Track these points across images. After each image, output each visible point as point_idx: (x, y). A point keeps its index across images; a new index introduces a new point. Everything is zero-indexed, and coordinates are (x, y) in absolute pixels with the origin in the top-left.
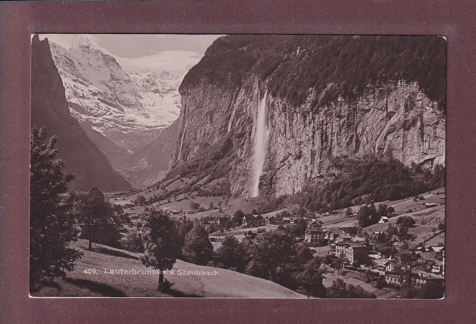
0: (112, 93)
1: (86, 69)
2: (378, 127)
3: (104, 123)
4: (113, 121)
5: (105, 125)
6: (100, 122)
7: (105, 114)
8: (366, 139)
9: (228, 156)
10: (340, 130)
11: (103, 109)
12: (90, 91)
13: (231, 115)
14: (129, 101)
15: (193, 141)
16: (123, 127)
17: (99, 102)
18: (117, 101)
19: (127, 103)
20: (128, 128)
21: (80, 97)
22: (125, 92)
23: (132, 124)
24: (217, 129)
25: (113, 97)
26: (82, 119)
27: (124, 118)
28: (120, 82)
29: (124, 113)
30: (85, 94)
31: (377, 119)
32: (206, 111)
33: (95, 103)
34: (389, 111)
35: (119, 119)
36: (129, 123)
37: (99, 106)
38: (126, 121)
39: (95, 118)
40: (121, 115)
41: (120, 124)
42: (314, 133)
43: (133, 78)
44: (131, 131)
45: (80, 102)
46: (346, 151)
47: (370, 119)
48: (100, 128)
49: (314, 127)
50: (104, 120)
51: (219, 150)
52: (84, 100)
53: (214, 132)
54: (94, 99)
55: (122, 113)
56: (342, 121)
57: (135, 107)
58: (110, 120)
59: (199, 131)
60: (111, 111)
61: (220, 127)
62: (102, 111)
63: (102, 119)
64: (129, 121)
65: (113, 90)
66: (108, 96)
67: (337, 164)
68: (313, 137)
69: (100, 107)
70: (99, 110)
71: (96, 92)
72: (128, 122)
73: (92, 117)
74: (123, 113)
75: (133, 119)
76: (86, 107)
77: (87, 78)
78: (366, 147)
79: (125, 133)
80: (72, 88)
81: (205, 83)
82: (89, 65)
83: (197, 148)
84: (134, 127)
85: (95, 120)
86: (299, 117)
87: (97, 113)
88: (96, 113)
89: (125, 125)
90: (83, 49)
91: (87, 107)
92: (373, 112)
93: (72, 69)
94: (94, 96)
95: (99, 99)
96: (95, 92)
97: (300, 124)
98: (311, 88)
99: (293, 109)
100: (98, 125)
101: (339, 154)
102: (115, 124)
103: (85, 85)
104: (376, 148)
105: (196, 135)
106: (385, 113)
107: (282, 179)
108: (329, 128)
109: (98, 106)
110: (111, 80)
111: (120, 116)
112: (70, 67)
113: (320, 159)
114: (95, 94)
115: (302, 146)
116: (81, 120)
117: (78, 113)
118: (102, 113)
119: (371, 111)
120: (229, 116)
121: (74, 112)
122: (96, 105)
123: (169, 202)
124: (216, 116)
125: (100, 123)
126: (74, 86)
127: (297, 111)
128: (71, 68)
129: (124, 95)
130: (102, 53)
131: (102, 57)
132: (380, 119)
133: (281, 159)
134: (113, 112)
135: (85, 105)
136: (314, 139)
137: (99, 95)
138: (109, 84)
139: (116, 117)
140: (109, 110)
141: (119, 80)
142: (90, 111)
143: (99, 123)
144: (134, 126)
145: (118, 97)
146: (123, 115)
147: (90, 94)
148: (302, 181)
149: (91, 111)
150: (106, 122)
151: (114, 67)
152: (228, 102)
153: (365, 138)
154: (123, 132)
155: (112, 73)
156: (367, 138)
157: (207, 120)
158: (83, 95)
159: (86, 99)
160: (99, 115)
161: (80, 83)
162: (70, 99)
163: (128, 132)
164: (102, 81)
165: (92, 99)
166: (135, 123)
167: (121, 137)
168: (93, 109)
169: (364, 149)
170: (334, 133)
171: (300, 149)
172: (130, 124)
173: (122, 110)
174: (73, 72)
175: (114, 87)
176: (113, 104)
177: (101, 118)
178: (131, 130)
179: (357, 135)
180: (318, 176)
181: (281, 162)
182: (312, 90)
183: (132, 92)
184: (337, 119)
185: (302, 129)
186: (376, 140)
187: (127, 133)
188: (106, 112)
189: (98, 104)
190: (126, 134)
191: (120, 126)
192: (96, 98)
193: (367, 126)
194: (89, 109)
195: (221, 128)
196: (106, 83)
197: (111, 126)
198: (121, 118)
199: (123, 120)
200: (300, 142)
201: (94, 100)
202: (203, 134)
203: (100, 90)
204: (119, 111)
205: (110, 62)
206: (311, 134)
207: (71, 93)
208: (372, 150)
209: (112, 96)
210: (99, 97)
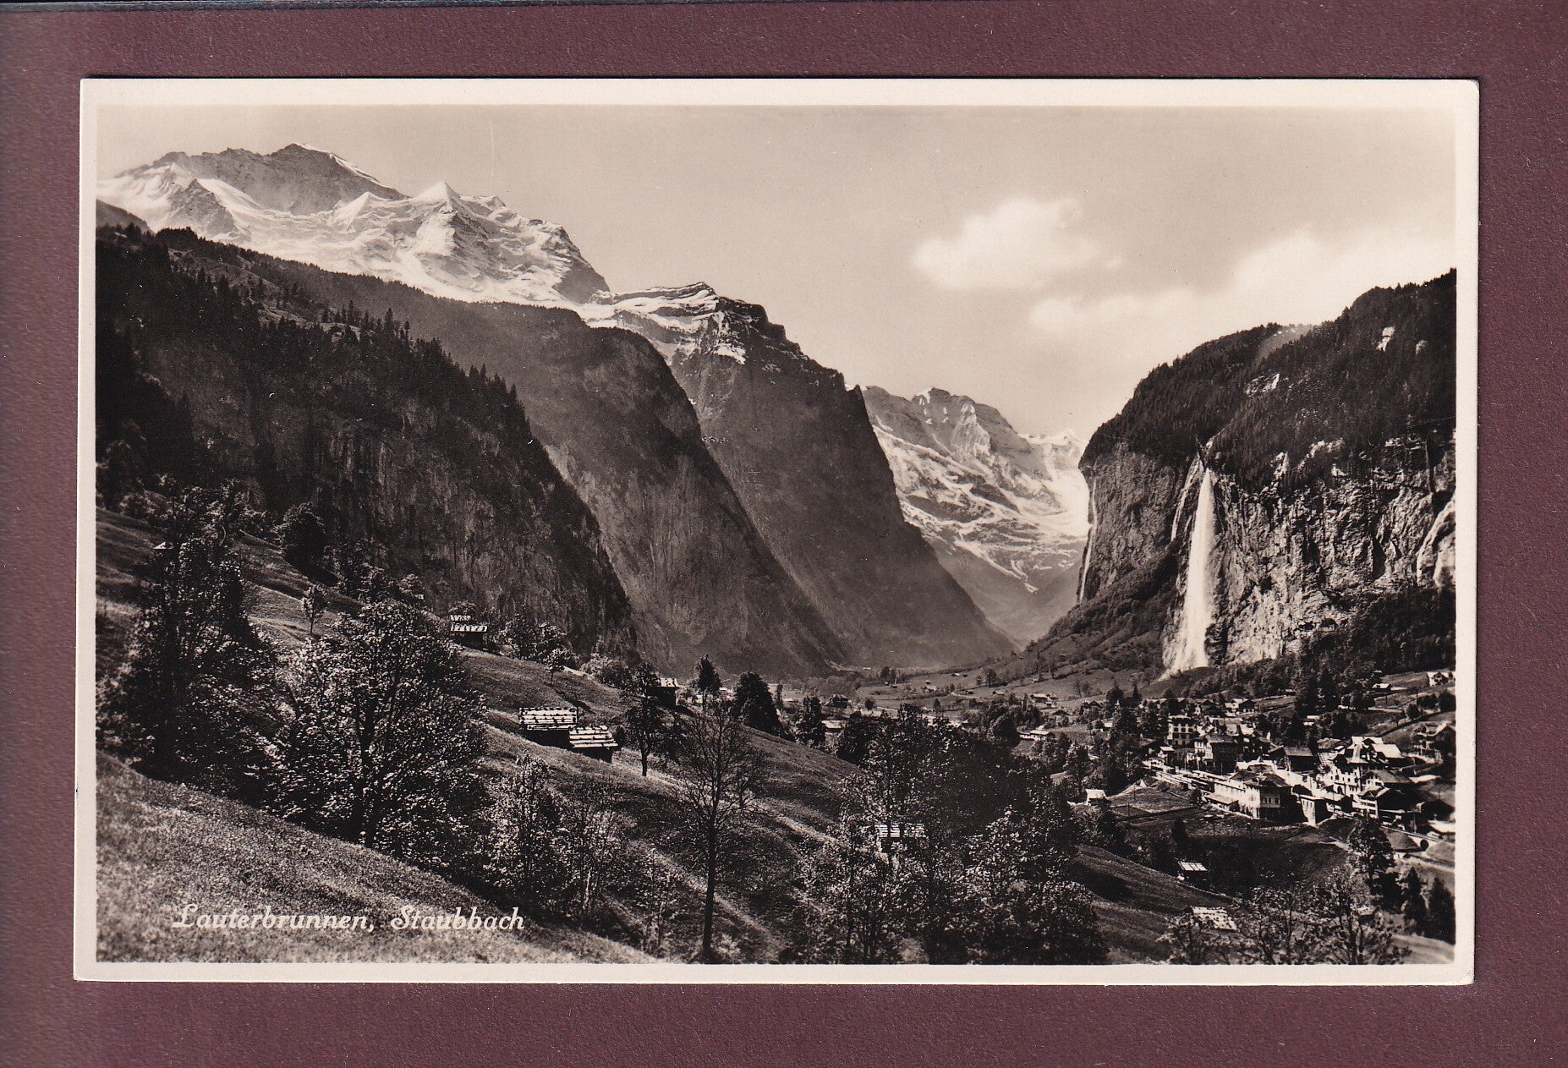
2: (1418, 523)
4: (996, 528)
8: (1394, 550)
9: (1165, 592)
10: (1340, 533)
11: (977, 506)
15: (1106, 562)
24: (1149, 538)
27: (1019, 522)
29: (1018, 511)
31: (1415, 508)
32: (1128, 503)
33: (961, 495)
34: (1438, 490)
35: (1008, 525)
39: (961, 525)
40: (1012, 516)
42: (1289, 540)
46: (1355, 573)
47: (1401, 509)
49: (1287, 529)
50: (979, 526)
53: (1143, 544)
55: (1013, 513)
56: (1343, 513)
59: (1115, 543)
61: (1155, 534)
62: (975, 509)
64: (1027, 526)
67: (1338, 600)
68: (1288, 548)
72: (1024, 530)
73: (955, 522)
74: (1015, 512)
78: (1396, 566)
81: (1123, 453)
83: (1112, 576)
85: (962, 528)
86: (1260, 509)
87: (965, 515)
88: (963, 513)
89: (1020, 536)
92: (1404, 495)
93: (917, 435)
97: (1262, 524)
98: (1282, 454)
99: (1246, 495)
101: (1341, 580)
104: (1419, 566)
105: (1110, 552)
106: (1429, 497)
107: (1244, 633)
108: (1316, 529)
111: (1010, 519)
113: (1304, 591)
114: (960, 479)
115: (1270, 566)
119: (1401, 492)
123: (1041, 680)
124: (1147, 513)
125: (970, 533)
127: (1256, 498)
128: (916, 433)
132: (1420, 507)
133: (1241, 593)
134: (997, 512)
136: (1289, 552)
138: (987, 459)
145: (1005, 482)
146: (1015, 516)
148: (1276, 637)
152: (1169, 484)
153: (1392, 546)
156: (1396, 547)
157: (1129, 521)
160: (969, 518)
169: (1393, 569)
170: (1328, 539)
171: (1267, 572)
173: (1014, 507)
179: (1376, 542)
180: (1301, 626)
181: (1242, 600)
182: (1283, 457)
184: (1333, 511)
185: (1266, 533)
186: (1417, 549)
191: (1010, 537)
193: (1394, 523)
195: (1158, 536)
198: (1012, 522)
199: (1018, 526)
200: (1265, 558)
202: (1123, 547)
206: (1283, 543)
208: (1409, 570)
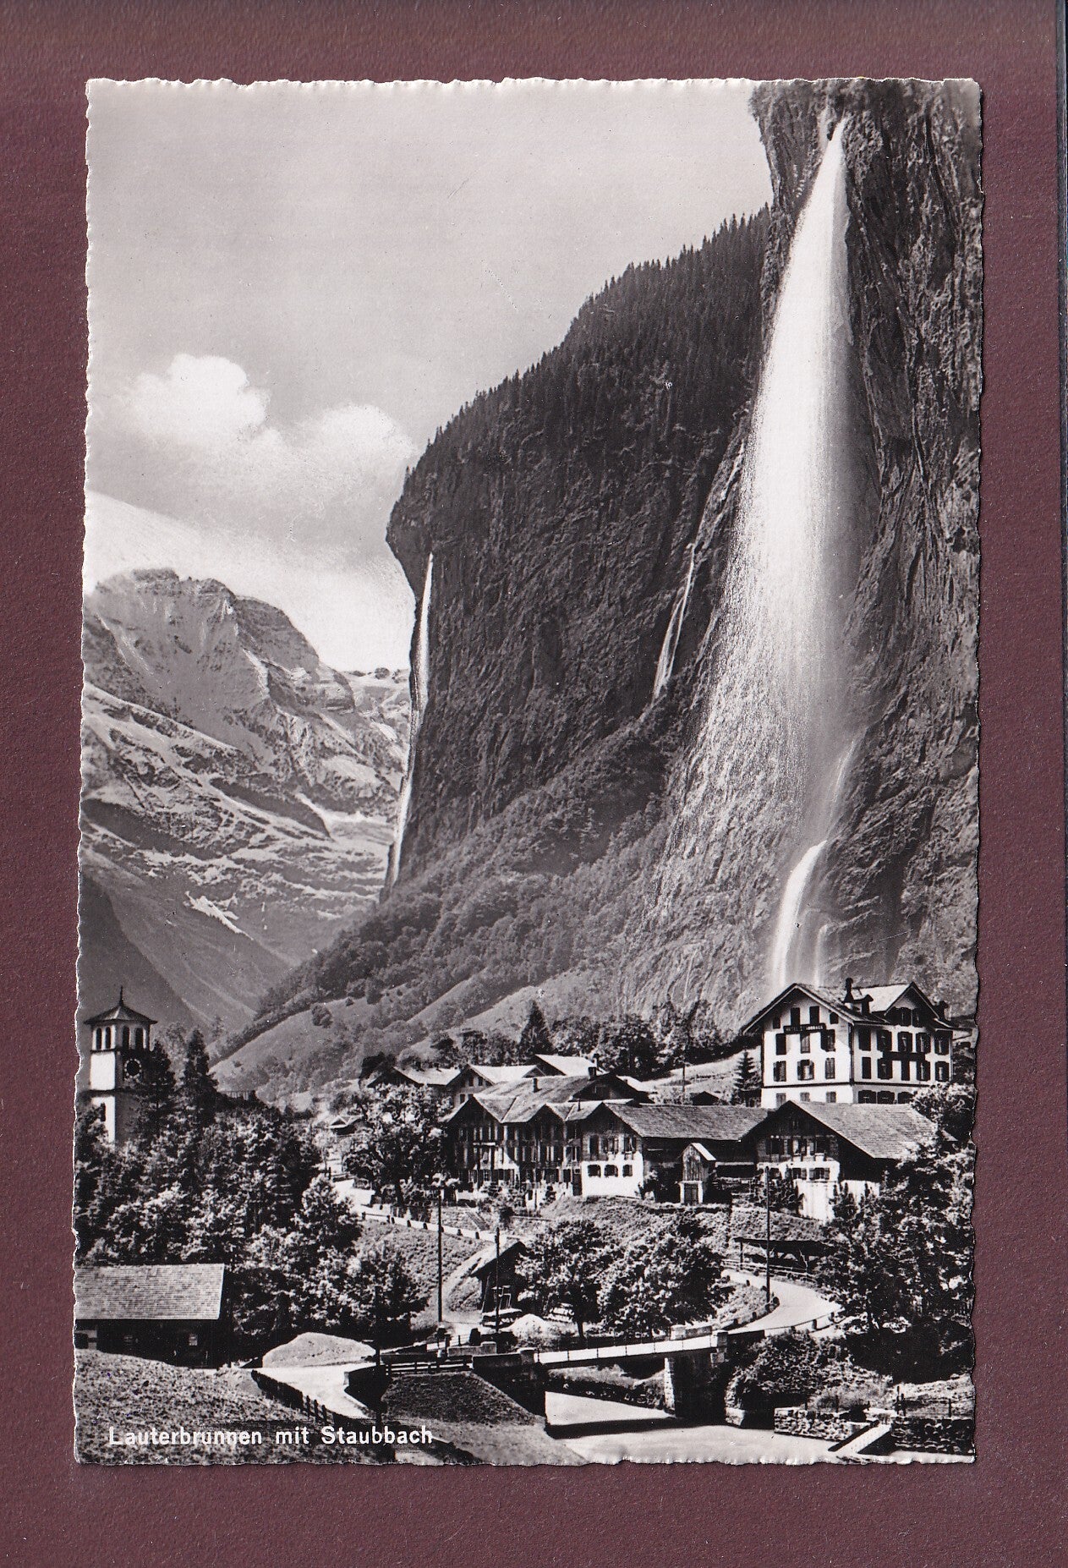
0: (276, 757)
1: (164, 665)
3: (239, 882)
4: (278, 871)
5: (242, 889)
6: (223, 878)
7: (243, 844)
11: (235, 821)
12: (182, 751)
13: (670, 608)
14: (349, 784)
16: (322, 894)
17: (221, 794)
18: (299, 788)
19: (340, 794)
20: (343, 895)
21: (139, 776)
22: (332, 752)
23: (360, 881)
25: (281, 774)
26: (149, 868)
27: (326, 854)
28: (310, 708)
29: (327, 834)
30: (159, 765)
32: (526, 610)
33: (201, 798)
35: (303, 863)
36: (344, 878)
37: (218, 809)
38: (332, 867)
39: (200, 863)
40: (313, 842)
41: (306, 884)
43: (368, 690)
44: (355, 909)
45: (136, 801)
48: (221, 903)
50: (241, 867)
51: (575, 807)
52: (155, 789)
54: (196, 782)
55: (315, 837)
57: (377, 811)
58: (264, 868)
60: (270, 831)
62: (231, 829)
63: (232, 865)
64: (346, 865)
65: (281, 743)
66: (255, 769)
69: (222, 815)
70: (216, 829)
71: (206, 754)
72: (341, 873)
73: (188, 858)
74: (320, 835)
75: (365, 857)
76: (163, 819)
77: (173, 704)
79: (330, 916)
80: (104, 744)
82: (179, 650)
84: (369, 893)
85: (203, 869)
87: (210, 842)
88: (206, 839)
89: (329, 886)
90: (154, 584)
91: (169, 816)
93: (107, 669)
94: (195, 771)
95: (216, 783)
96: (199, 756)
100: (215, 892)
102: (288, 883)
103: (160, 729)
109: (211, 812)
110: (271, 706)
111: (308, 849)
112: (100, 661)
114: (198, 763)
116: (141, 872)
117: (130, 845)
118: (231, 841)
120: (660, 613)
121: (114, 841)
122: (205, 809)
124: (580, 630)
125: (222, 882)
126: (114, 734)
128: (104, 664)
129: (329, 764)
130: (232, 594)
131: (232, 610)
134: (280, 835)
135: (160, 810)
137: (216, 764)
138: (261, 721)
139: (292, 853)
140: (258, 824)
141: (308, 702)
142: (181, 833)
143: (218, 880)
144: (368, 888)
145: (301, 771)
146: (318, 843)
147: (179, 765)
149: (183, 836)
150: (250, 876)
151: (285, 648)
152: (652, 531)
154: (321, 914)
155: (275, 675)
158: (152, 768)
159: (164, 785)
160: (219, 848)
161: (140, 719)
162: (96, 787)
163: (341, 913)
164: (236, 712)
165: (189, 784)
166: (370, 875)
167: (313, 934)
168: (194, 825)
172: (353, 881)
173: (318, 823)
174: (114, 680)
175: (286, 733)
176: (279, 801)
177: (225, 862)
178: (356, 902)
183: (361, 748)
187: (339, 916)
188: (249, 835)
189: (211, 801)
190: (334, 921)
191: (309, 890)
192: (205, 777)
194: (174, 828)
196: (252, 716)
197: (270, 891)
198: (311, 855)
199: (322, 863)
201: (195, 788)
203: (220, 745)
204: (304, 828)
205: (264, 628)
207: (99, 763)
209: (278, 769)
210: (216, 775)
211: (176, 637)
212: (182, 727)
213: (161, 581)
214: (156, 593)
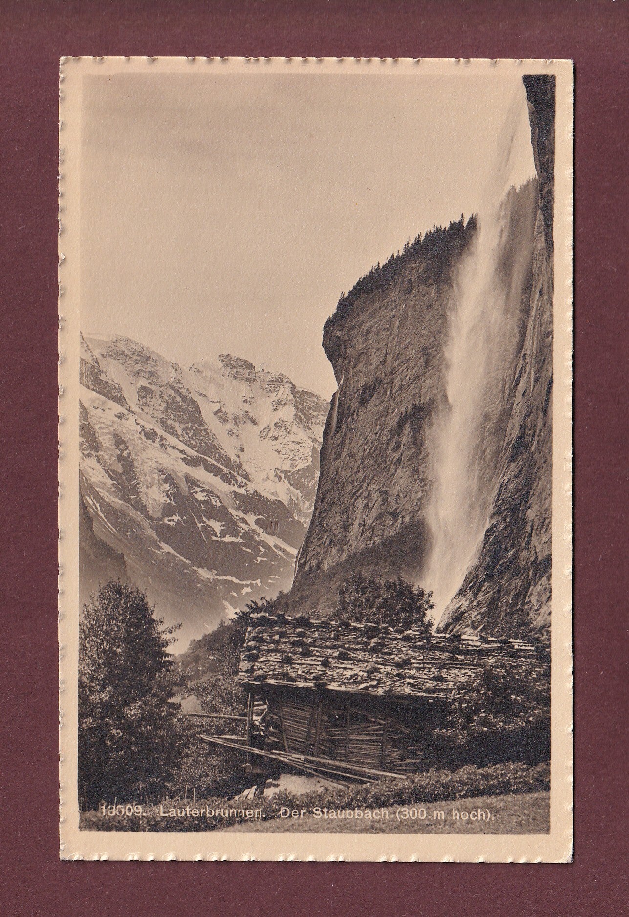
82: (248, 421)
90: (235, 370)
94: (245, 513)
130: (294, 385)
131: (291, 397)
165: (239, 522)
201: (243, 525)
205: (315, 413)
211: (247, 412)
212: (239, 479)
213: (241, 370)
214: (236, 378)
